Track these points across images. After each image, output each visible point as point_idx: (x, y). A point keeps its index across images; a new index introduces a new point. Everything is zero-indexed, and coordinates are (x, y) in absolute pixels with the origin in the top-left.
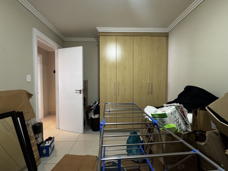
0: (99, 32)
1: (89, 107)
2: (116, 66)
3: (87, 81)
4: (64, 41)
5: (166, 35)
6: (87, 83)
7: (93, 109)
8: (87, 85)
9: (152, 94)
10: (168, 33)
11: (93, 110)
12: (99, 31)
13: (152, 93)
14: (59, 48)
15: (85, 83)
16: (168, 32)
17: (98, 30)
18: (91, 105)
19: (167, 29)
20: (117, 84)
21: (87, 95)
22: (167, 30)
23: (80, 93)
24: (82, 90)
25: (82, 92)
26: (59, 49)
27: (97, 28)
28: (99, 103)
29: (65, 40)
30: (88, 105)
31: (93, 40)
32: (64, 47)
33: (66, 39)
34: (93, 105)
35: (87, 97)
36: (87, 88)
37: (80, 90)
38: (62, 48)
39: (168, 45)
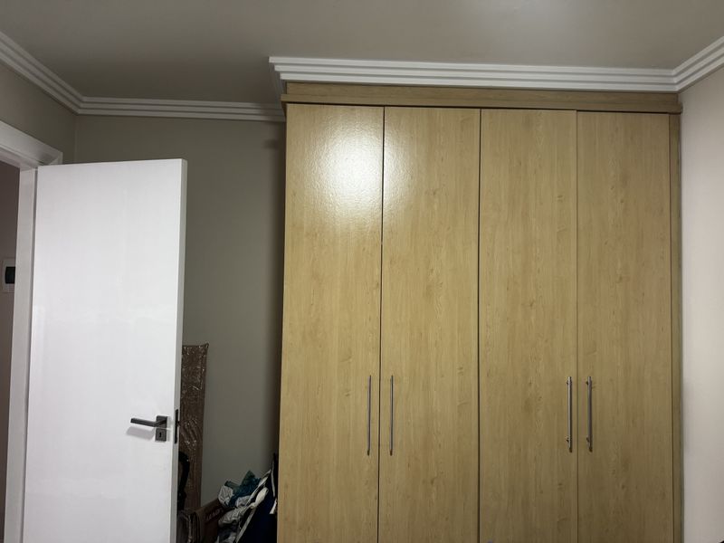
0: (286, 83)
1: (207, 515)
2: (377, 278)
3: (205, 353)
4: (77, 115)
5: (669, 108)
6: (204, 365)
7: (233, 527)
8: (203, 377)
9: (591, 450)
10: (676, 95)
11: (236, 531)
12: (284, 77)
13: (590, 440)
14: (45, 161)
15: (193, 362)
16: (677, 88)
17: (277, 68)
18: (225, 496)
19: (674, 72)
20: (386, 386)
21: (199, 437)
22: (675, 80)
23: (161, 436)
24: (171, 416)
25: (171, 429)
26: (42, 169)
27: (272, 60)
28: (270, 499)
29: (80, 112)
30: (206, 500)
31: (248, 111)
32: (73, 155)
33: (89, 105)
34: (233, 501)
35: (199, 448)
36: (203, 391)
37: (162, 421)
38: (65, 162)
39: (679, 162)
